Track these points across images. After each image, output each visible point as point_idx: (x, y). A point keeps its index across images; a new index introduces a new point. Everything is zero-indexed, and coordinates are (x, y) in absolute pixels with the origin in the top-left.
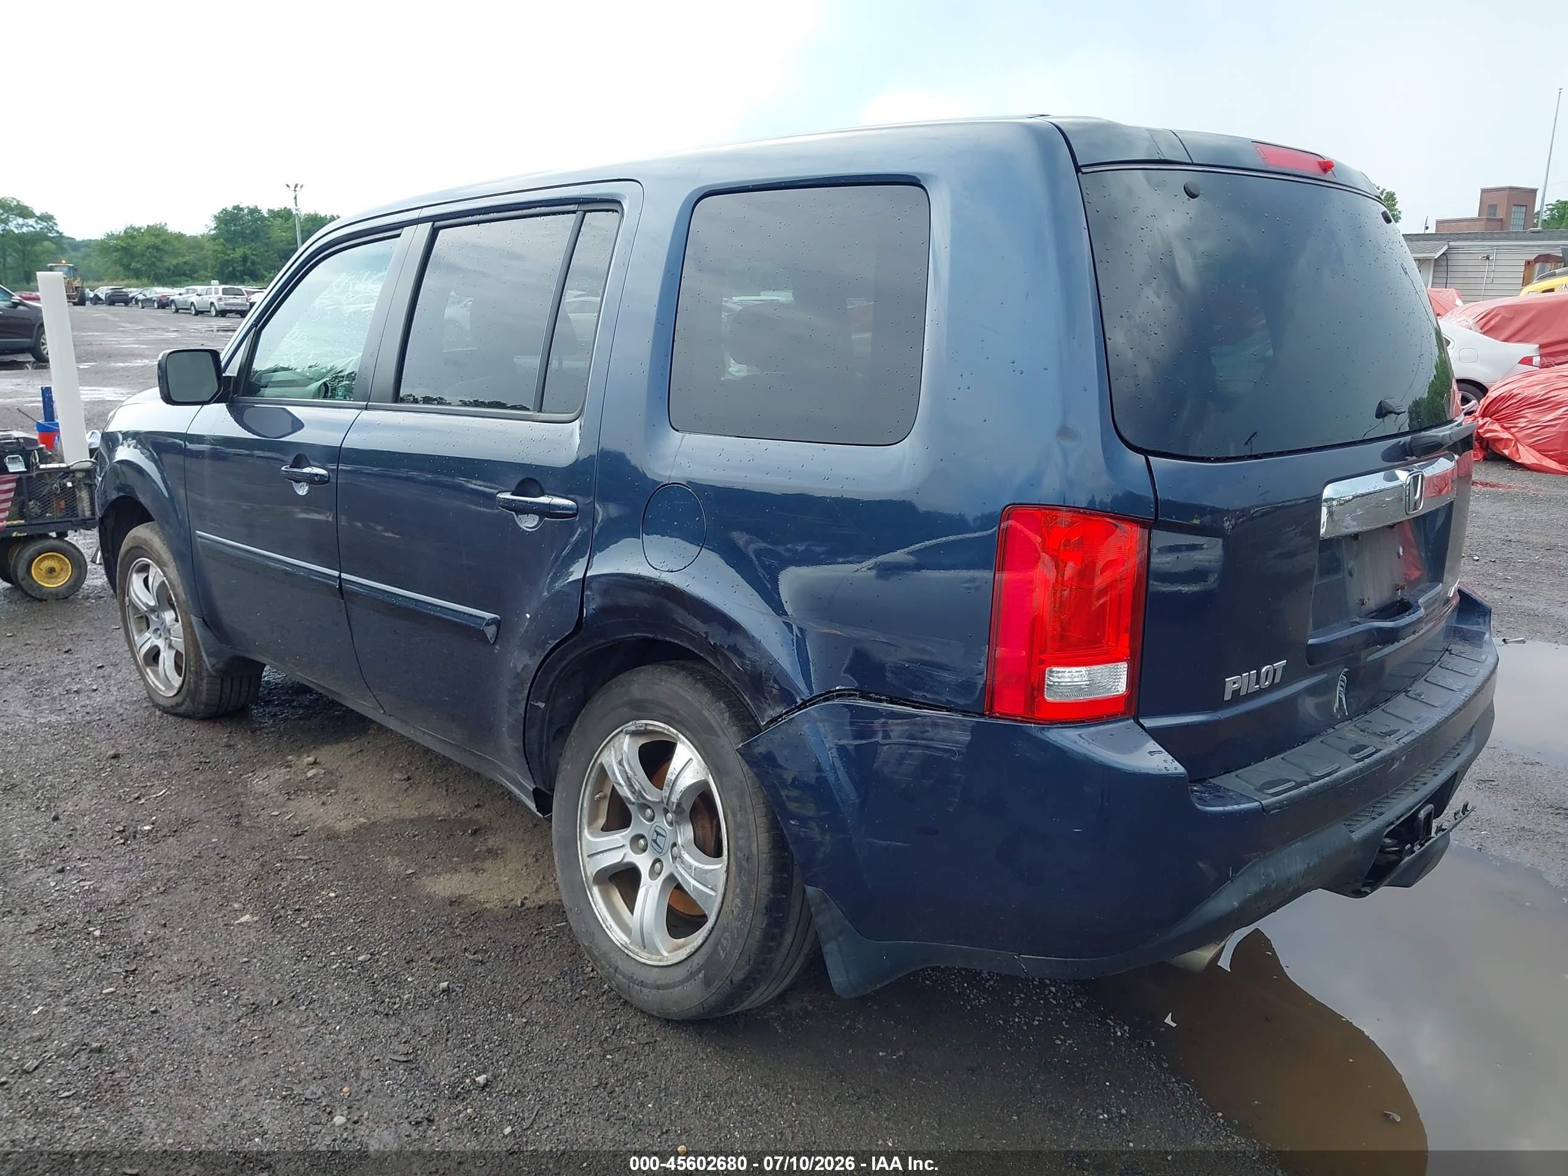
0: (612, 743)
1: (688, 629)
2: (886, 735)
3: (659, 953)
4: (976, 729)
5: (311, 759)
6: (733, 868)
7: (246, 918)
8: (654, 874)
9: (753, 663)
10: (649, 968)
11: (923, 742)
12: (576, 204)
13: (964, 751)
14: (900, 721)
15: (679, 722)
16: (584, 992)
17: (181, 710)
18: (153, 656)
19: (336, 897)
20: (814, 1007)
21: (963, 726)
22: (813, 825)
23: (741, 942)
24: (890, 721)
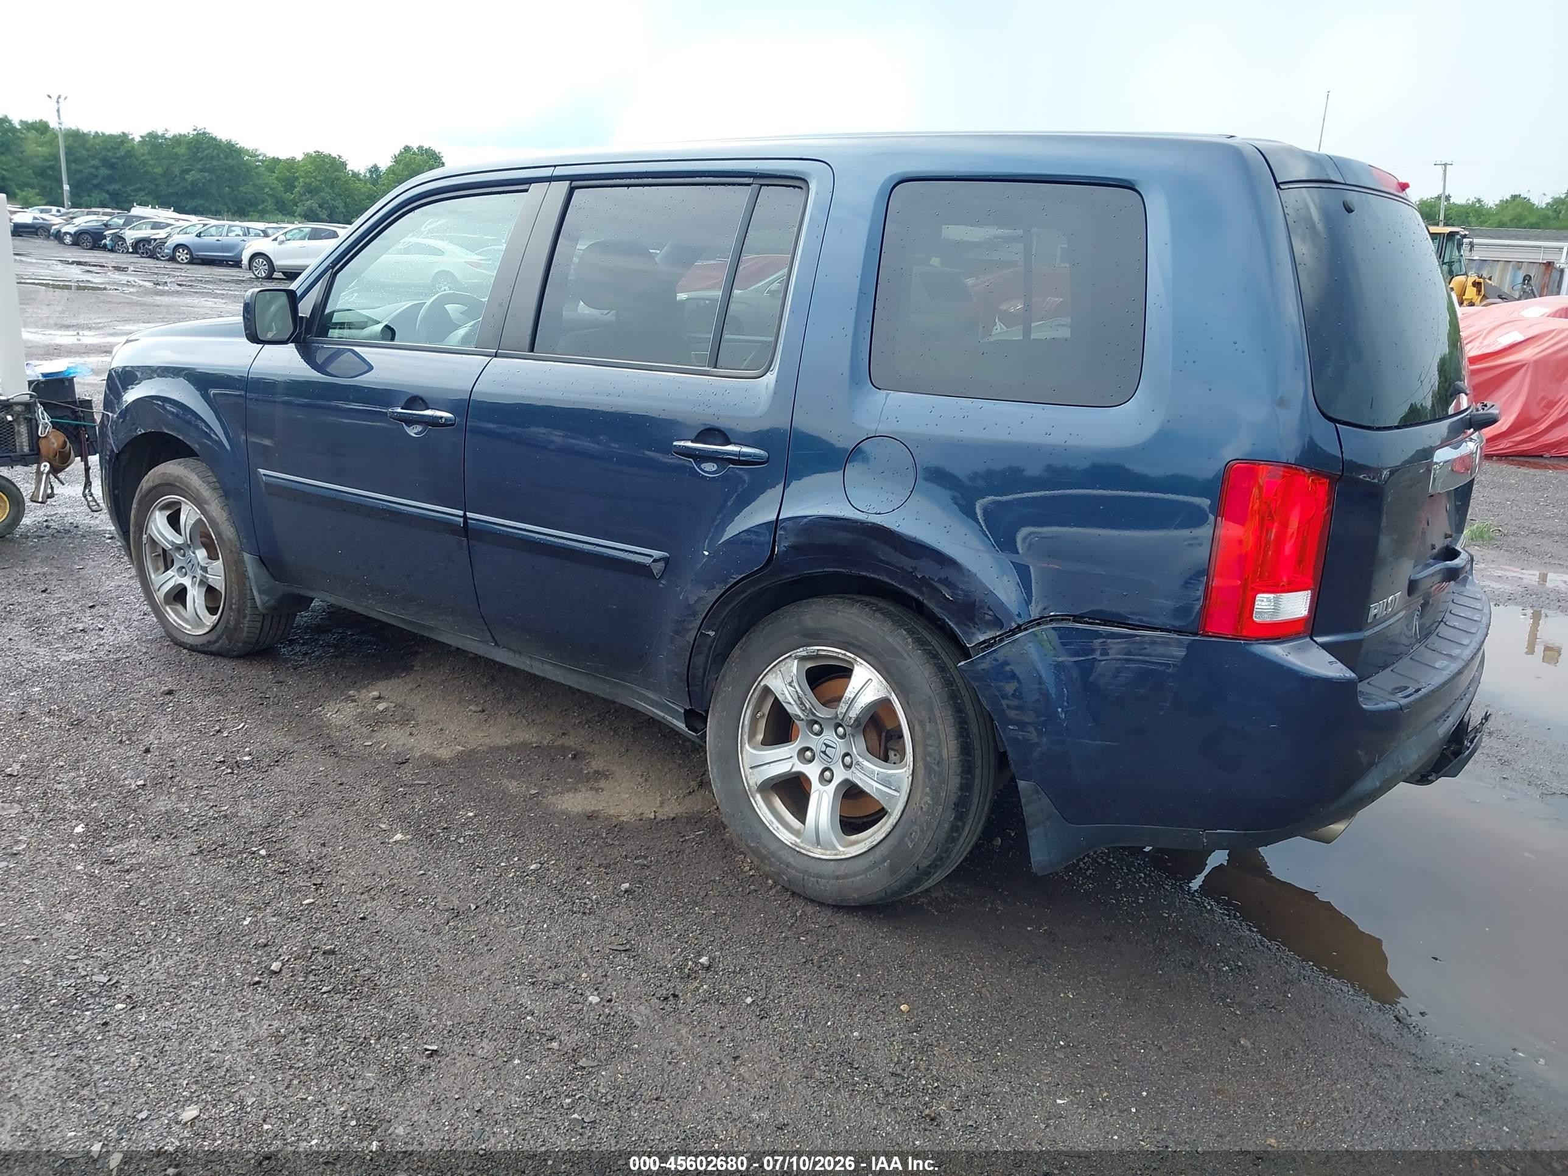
0: (777, 667)
1: (893, 566)
2: (1104, 652)
3: (834, 848)
4: (1190, 647)
5: (376, 693)
6: (921, 772)
7: (399, 837)
8: (824, 781)
9: (967, 594)
10: (823, 862)
11: (1140, 658)
12: (750, 177)
13: (1179, 665)
14: (1119, 640)
15: (859, 647)
16: (752, 887)
17: (214, 648)
18: (179, 595)
19: (475, 816)
20: (955, 894)
21: (1180, 643)
22: (1031, 729)
23: (930, 834)
24: (1109, 640)
